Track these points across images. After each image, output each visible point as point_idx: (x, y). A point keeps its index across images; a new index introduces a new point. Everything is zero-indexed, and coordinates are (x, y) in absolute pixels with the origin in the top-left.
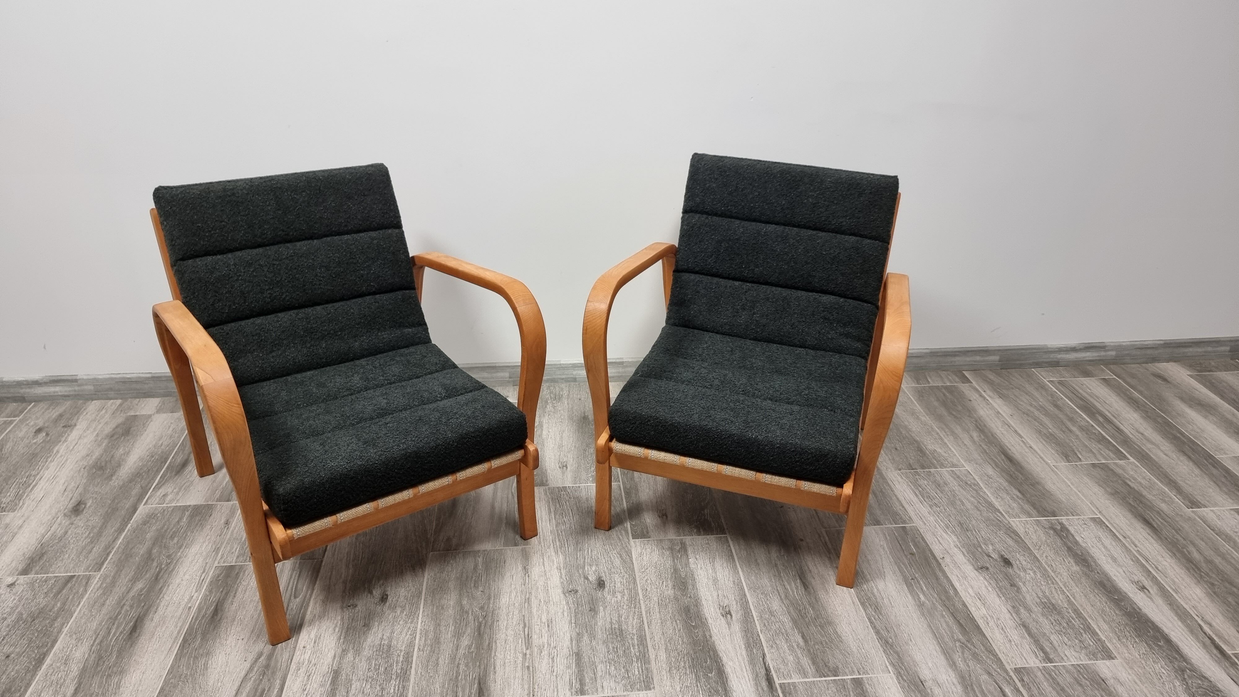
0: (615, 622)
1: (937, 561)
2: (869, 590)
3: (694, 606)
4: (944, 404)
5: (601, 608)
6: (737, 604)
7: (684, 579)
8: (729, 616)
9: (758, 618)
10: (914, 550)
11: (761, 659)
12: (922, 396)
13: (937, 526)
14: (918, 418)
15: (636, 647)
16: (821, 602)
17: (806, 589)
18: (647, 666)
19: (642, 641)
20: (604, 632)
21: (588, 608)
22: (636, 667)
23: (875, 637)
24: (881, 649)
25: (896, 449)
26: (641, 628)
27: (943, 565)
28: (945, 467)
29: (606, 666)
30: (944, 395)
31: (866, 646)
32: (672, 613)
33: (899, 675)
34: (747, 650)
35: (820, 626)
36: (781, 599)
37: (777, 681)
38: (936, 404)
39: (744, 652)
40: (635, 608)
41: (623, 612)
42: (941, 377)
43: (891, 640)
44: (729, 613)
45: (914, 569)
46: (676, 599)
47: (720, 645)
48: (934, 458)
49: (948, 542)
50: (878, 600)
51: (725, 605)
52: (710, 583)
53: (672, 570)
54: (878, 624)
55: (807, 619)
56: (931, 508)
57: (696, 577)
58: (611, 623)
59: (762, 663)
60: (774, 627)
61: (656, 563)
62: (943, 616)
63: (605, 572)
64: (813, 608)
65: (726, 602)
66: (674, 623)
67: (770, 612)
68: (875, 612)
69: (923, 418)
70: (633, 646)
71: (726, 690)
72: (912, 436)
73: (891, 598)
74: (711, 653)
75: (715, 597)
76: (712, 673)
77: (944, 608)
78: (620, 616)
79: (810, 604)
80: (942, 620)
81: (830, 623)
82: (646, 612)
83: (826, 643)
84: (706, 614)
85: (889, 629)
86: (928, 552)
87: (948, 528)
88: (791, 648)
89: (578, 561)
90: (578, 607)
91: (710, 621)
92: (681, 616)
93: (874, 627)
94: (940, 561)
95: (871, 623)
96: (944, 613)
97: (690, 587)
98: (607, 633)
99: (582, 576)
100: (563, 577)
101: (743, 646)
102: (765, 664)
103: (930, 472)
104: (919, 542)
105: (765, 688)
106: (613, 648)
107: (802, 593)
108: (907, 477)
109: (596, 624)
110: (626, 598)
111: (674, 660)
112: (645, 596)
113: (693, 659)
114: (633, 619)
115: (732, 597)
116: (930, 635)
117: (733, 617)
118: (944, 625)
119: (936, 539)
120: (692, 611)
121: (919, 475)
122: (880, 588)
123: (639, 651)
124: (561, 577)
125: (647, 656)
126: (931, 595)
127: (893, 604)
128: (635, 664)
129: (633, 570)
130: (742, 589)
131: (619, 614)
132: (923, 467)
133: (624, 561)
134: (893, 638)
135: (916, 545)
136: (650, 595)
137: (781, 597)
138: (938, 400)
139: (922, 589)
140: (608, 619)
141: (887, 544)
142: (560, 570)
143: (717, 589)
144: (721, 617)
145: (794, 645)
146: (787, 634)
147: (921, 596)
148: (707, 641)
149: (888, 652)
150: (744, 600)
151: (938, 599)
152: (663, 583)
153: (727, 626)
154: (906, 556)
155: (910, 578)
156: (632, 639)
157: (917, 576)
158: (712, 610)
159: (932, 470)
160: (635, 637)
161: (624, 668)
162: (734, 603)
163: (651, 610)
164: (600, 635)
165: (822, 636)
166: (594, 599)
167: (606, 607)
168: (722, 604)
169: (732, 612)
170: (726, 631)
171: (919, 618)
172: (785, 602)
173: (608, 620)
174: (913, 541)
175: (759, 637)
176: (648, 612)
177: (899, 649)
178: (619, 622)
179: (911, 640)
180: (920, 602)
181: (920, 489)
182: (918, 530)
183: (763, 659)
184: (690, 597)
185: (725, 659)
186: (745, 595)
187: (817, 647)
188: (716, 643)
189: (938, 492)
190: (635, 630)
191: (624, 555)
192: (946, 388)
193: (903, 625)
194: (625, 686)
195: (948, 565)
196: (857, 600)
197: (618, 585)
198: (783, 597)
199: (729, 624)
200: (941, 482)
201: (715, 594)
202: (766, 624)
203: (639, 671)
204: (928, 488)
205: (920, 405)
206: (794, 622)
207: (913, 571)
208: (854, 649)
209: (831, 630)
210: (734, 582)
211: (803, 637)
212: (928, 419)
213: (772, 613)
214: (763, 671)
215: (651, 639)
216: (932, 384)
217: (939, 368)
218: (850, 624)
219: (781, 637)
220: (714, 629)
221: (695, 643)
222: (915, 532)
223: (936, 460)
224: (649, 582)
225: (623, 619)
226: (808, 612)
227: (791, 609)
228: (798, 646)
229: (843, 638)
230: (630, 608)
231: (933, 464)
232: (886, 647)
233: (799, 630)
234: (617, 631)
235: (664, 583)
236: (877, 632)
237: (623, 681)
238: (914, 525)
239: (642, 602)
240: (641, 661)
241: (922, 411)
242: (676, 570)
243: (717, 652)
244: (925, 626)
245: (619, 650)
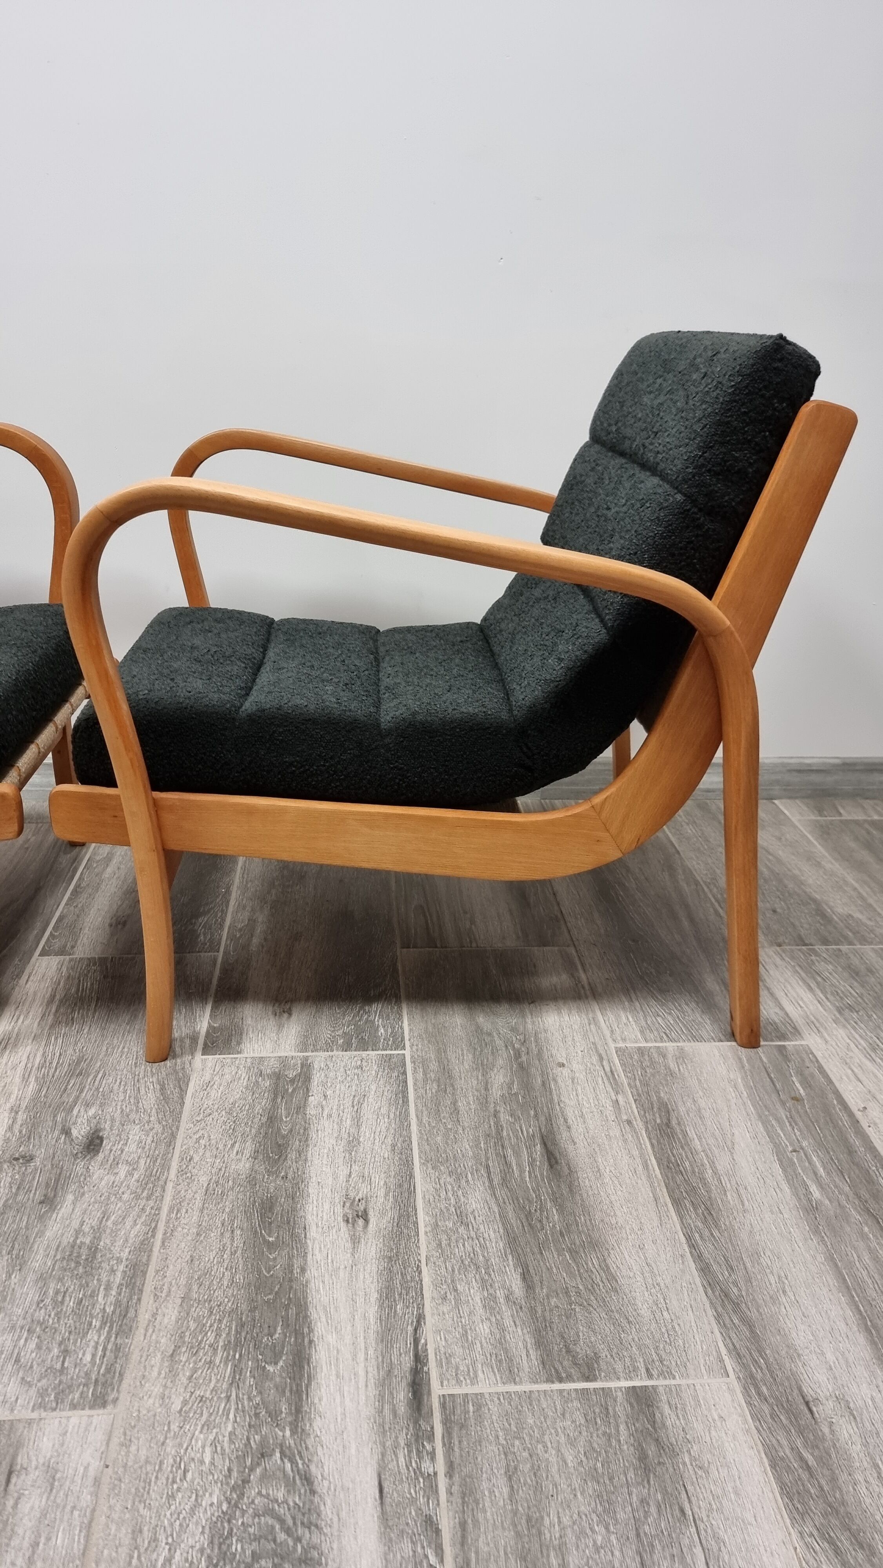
0: (87, 1230)
1: (851, 1115)
2: (694, 1172)
3: (287, 1196)
4: (868, 846)
5: (70, 1197)
6: (386, 1195)
7: (283, 1137)
8: (361, 1222)
9: (429, 1229)
10: (802, 1091)
11: (410, 1329)
12: (828, 834)
13: (852, 1046)
14: (818, 865)
15: (114, 1293)
16: (581, 1195)
17: (551, 1166)
18: (119, 1341)
19: (134, 1276)
20: (52, 1253)
21: (39, 1197)
22: (92, 1344)
23: (698, 1281)
24: (710, 1312)
25: (774, 911)
26: (144, 1246)
27: (864, 1124)
28: (871, 943)
29: (19, 1338)
30: (868, 833)
31: (675, 1302)
32: (232, 1211)
33: (750, 1382)
34: (381, 1306)
35: (570, 1251)
36: (492, 1187)
37: (437, 1389)
38: (853, 845)
39: (372, 1311)
40: (148, 1198)
41: (117, 1209)
42: (863, 808)
43: (735, 1290)
44: (365, 1216)
45: (800, 1131)
46: (252, 1180)
47: (318, 1291)
48: (848, 928)
49: (876, 1076)
50: (715, 1193)
51: (360, 1196)
52: (340, 1148)
53: (264, 1119)
54: (707, 1250)
55: (541, 1236)
56: (840, 1013)
57: (313, 1134)
58: (78, 1232)
59: (410, 1340)
60: (459, 1251)
61: (234, 1104)
62: (863, 1236)
63: (113, 1120)
64: (561, 1209)
65: (364, 1190)
66: (228, 1235)
67: (460, 1215)
68: (705, 1221)
69: (828, 866)
70: (108, 1288)
71: (298, 1410)
72: (805, 892)
73: (742, 1191)
74: (293, 1311)
75: (342, 1178)
76: (276, 1363)
77: (866, 1217)
78: (105, 1216)
79: (554, 1200)
80: (861, 1245)
81: (594, 1245)
82: (171, 1210)
83: (578, 1293)
84: (309, 1217)
85: (734, 1264)
86: (831, 1096)
87: (874, 1050)
88: (490, 1304)
89: (65, 1095)
90: (16, 1194)
91: (313, 1233)
92: (249, 1219)
93: (698, 1258)
94: (859, 1115)
95: (692, 1246)
96: (866, 1229)
97: (293, 1155)
98: (58, 1257)
99: (59, 1127)
100: (16, 1128)
101: (375, 1295)
102: (416, 1341)
103: (840, 950)
104: (812, 1075)
105: (402, 1409)
106: (57, 1292)
107: (542, 1174)
108: (793, 958)
109: (40, 1234)
110: (136, 1176)
111: (193, 1326)
112: (181, 1172)
113: (243, 1326)
114: (135, 1223)
115: (379, 1179)
116: (831, 1280)
117: (371, 1226)
118: (866, 1258)
119: (849, 1072)
120: (277, 1209)
121: (819, 956)
122: (719, 1168)
123: (118, 1303)
124: (10, 1128)
125: (131, 1314)
126: (836, 1186)
127: (746, 1203)
128: (92, 1336)
129: (177, 1118)
130: (408, 1163)
131: (104, 1213)
132: (825, 942)
133: (164, 1097)
134: (742, 1284)
135: (806, 1083)
136: (195, 1171)
137: (490, 1180)
138: (856, 839)
139: (815, 1174)
140: (74, 1222)
141: (742, 1078)
142: (17, 1113)
143: (351, 1161)
144: (343, 1225)
145: (500, 1294)
146: (487, 1269)
147: (814, 1189)
148: (291, 1280)
149: (727, 1321)
150: (406, 1186)
151: (851, 1194)
152: (233, 1146)
153: (349, 1245)
154: (783, 1103)
155: (790, 1149)
156: (113, 1271)
157: (805, 1144)
158: (327, 1206)
159: (845, 948)
160: (121, 1268)
161: (60, 1344)
162: (382, 1193)
163: (185, 1204)
164: (38, 1260)
165: (571, 1274)
166: (63, 1176)
167: (83, 1194)
168: (352, 1195)
169: (371, 1213)
170: (344, 1258)
171: (806, 1239)
172: (498, 1193)
173: (75, 1224)
174: (800, 1073)
175: (420, 1273)
176: (177, 1208)
177: (754, 1315)
178: (98, 1232)
179: (784, 1292)
180: (810, 1201)
181: (819, 979)
182: (812, 1053)
183: (416, 1330)
184: (285, 1177)
185: (320, 1327)
186: (411, 1176)
187: (554, 1301)
188: (312, 1285)
189: (856, 984)
190: (127, 1250)
191: (171, 1086)
192: (873, 823)
193: (768, 1253)
194: (43, 1393)
195: (875, 1124)
196: (666, 1194)
197: (132, 1147)
198: (496, 1182)
199: (355, 1241)
200: (862, 968)
201: (343, 1172)
202: (444, 1243)
203: (94, 1356)
204: (834, 978)
205: (822, 846)
206: (512, 1241)
207: (798, 1133)
208: (645, 1311)
209: (594, 1262)
210: (394, 1146)
211: (525, 1277)
212: (838, 866)
213: (462, 1218)
214: (407, 1362)
215: (157, 1272)
216: (846, 816)
217: (859, 794)
218: (641, 1248)
219: (471, 1275)
220: (317, 1252)
221: (260, 1284)
222: (805, 1056)
223: (851, 930)
224: (202, 1142)
225: (109, 1223)
226: (547, 1218)
227: (510, 1209)
228: (507, 1298)
229: (621, 1281)
230: (138, 1197)
231: (846, 938)
232: (723, 1306)
233: (519, 1259)
234: (84, 1252)
235: (237, 1145)
236: (705, 1270)
237: (44, 1381)
238: (803, 1043)
239: (170, 1185)
240: (111, 1327)
241: (827, 854)
242: (272, 1119)
243: (306, 1309)
244: (821, 1258)
245: (68, 1299)
